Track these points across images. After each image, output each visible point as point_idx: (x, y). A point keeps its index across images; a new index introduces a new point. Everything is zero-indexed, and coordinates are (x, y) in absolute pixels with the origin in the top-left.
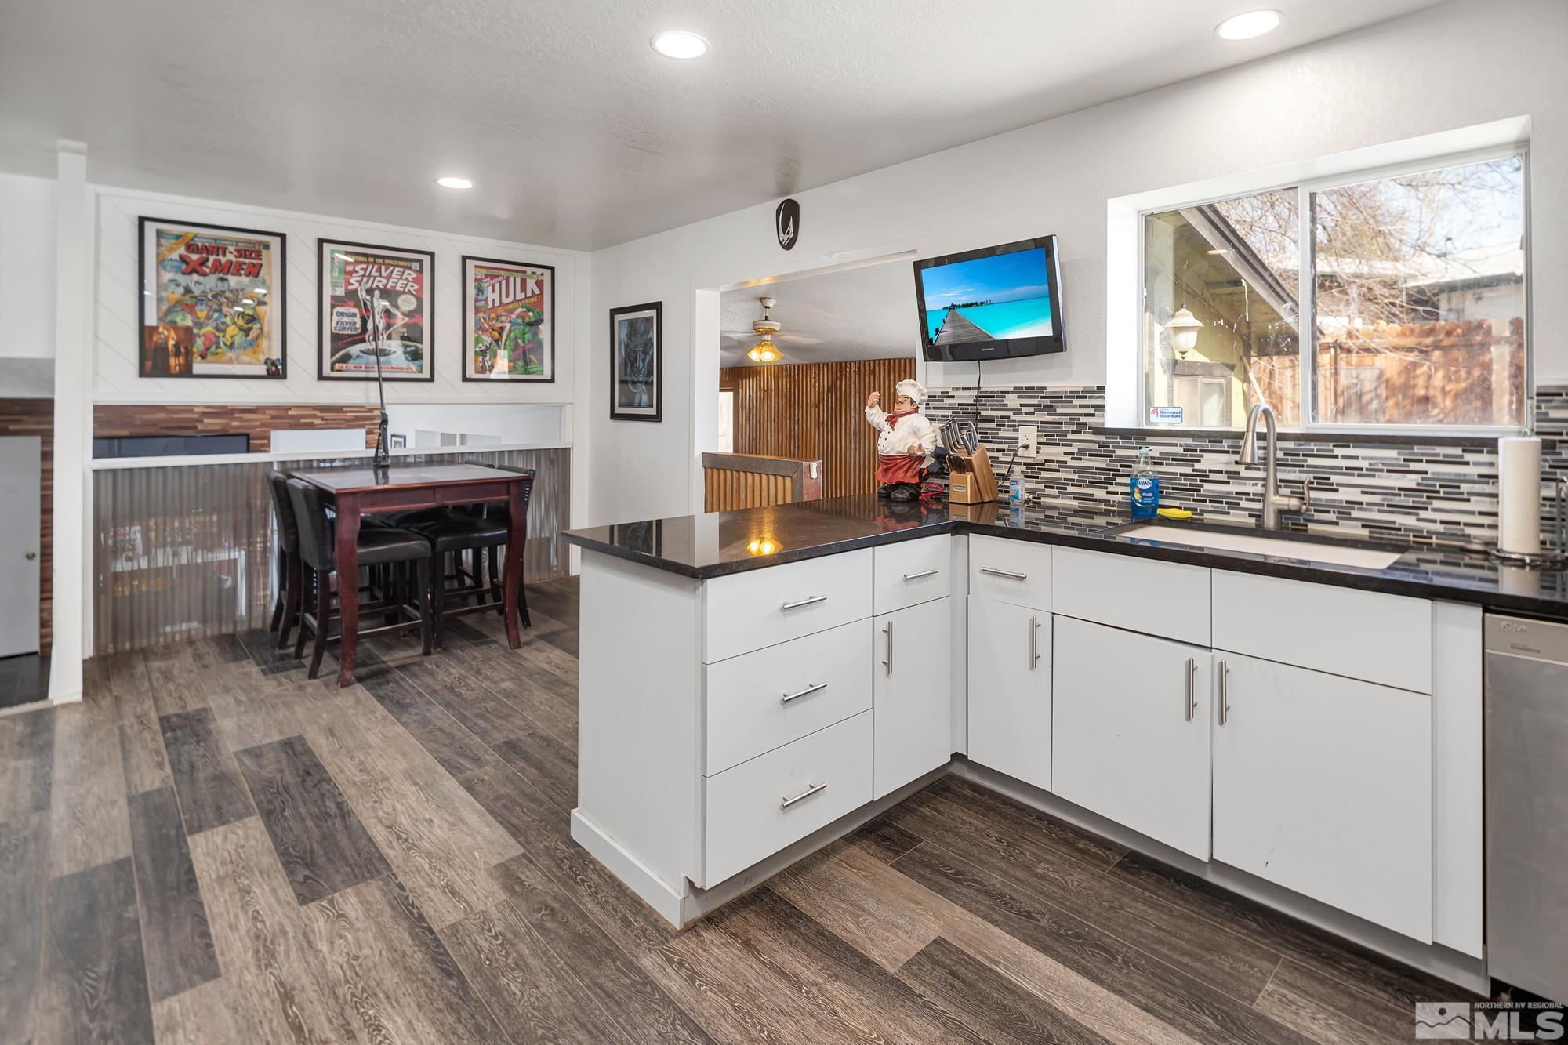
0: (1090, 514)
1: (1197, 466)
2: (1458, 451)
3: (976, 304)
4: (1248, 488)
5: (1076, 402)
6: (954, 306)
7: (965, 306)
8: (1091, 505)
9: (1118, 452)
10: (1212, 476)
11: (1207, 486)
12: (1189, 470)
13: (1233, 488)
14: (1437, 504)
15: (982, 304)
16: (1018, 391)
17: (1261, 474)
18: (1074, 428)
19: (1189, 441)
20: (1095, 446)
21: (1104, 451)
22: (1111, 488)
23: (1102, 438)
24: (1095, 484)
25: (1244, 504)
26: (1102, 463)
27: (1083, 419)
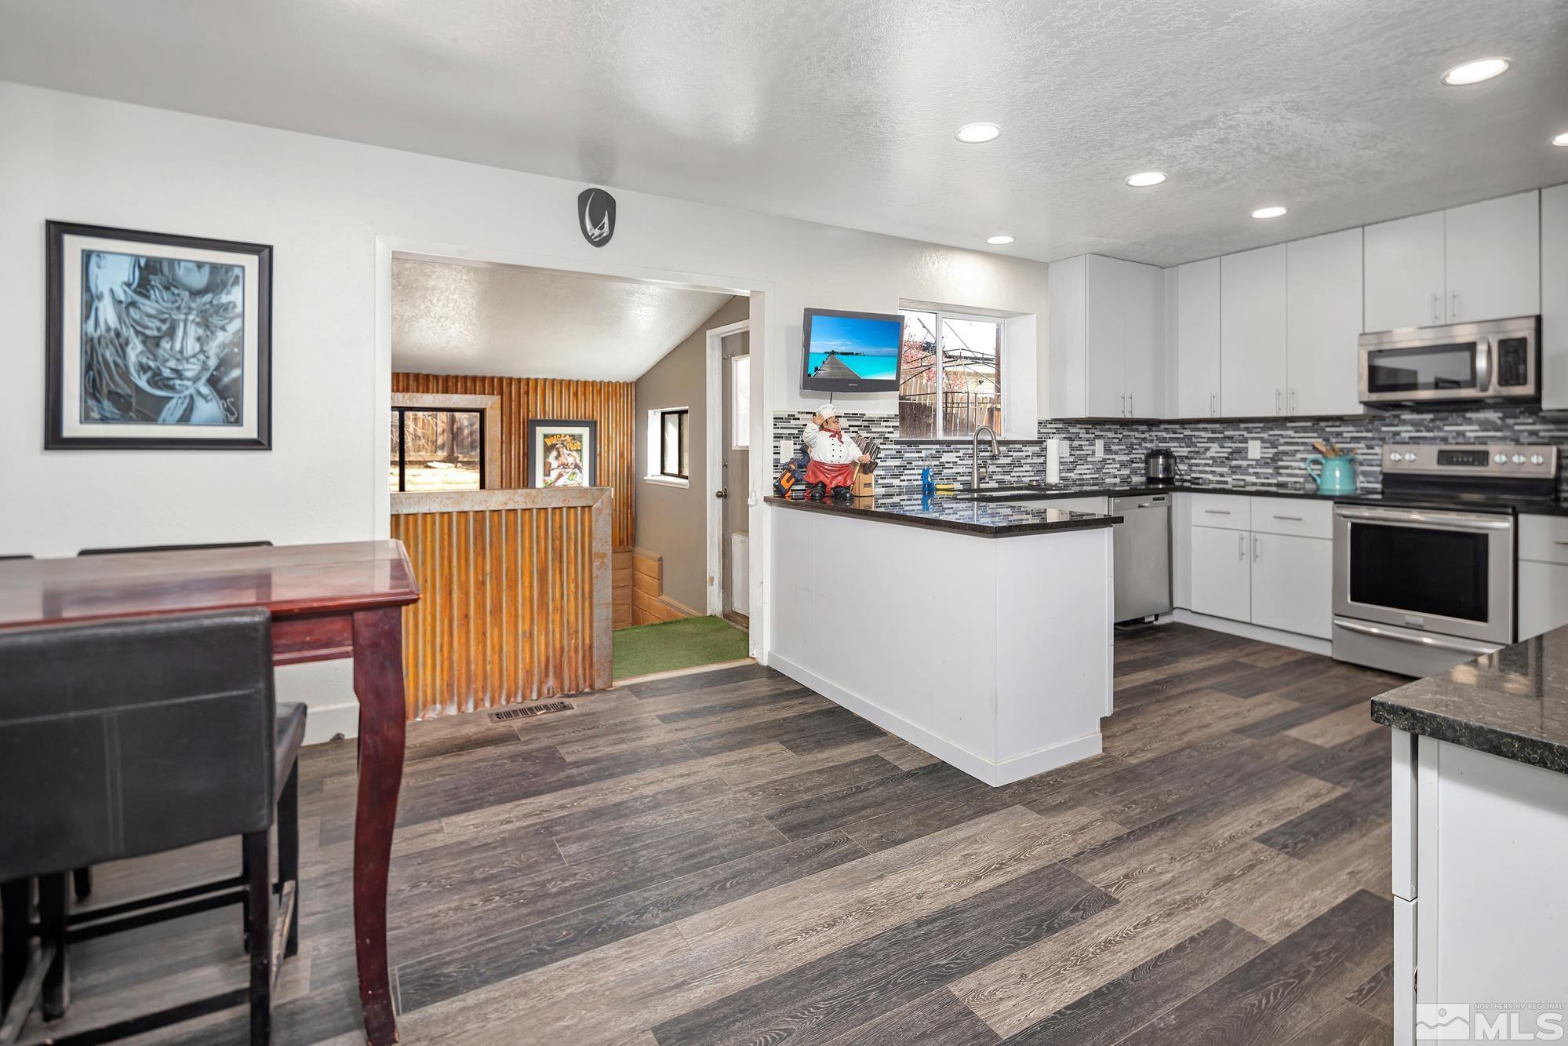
0: (891, 496)
1: (941, 460)
2: (1020, 446)
3: (852, 353)
4: (961, 470)
5: (883, 424)
6: (833, 353)
7: (843, 354)
8: (891, 490)
9: (906, 455)
10: (947, 465)
11: (945, 471)
12: (937, 463)
13: (955, 470)
14: (1016, 469)
15: (857, 354)
16: (847, 416)
17: (970, 462)
18: (882, 441)
19: (938, 446)
20: (894, 452)
21: (899, 455)
22: (902, 478)
23: (898, 447)
24: (894, 476)
25: (959, 478)
26: (898, 463)
27: (887, 435)
